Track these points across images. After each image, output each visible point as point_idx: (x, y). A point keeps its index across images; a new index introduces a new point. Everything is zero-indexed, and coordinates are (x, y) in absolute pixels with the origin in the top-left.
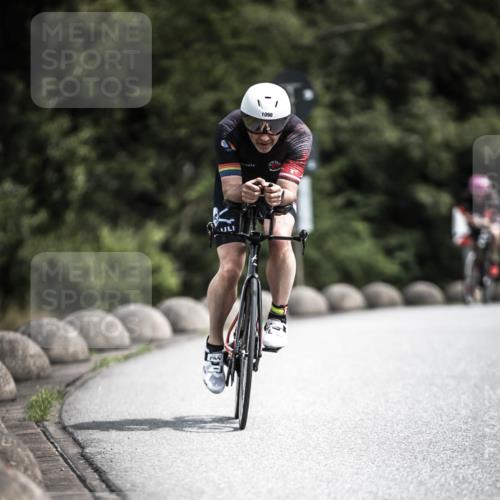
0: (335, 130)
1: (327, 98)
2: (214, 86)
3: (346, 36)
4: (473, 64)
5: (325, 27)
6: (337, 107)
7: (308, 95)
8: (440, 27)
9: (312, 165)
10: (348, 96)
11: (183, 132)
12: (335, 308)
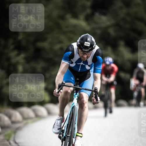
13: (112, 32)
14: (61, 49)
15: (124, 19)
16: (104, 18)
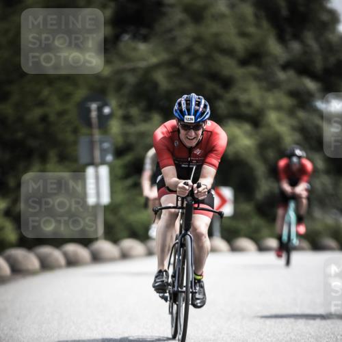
0: (125, 135)
1: (120, 113)
2: (42, 104)
3: (133, 70)
4: (220, 91)
5: (119, 65)
6: (127, 119)
7: (107, 110)
8: (197, 66)
9: (109, 158)
10: (134, 111)
11: (20, 135)
12: (125, 256)
13: (162, 79)
14: (44, 119)
15: (189, 50)
16: (142, 47)
